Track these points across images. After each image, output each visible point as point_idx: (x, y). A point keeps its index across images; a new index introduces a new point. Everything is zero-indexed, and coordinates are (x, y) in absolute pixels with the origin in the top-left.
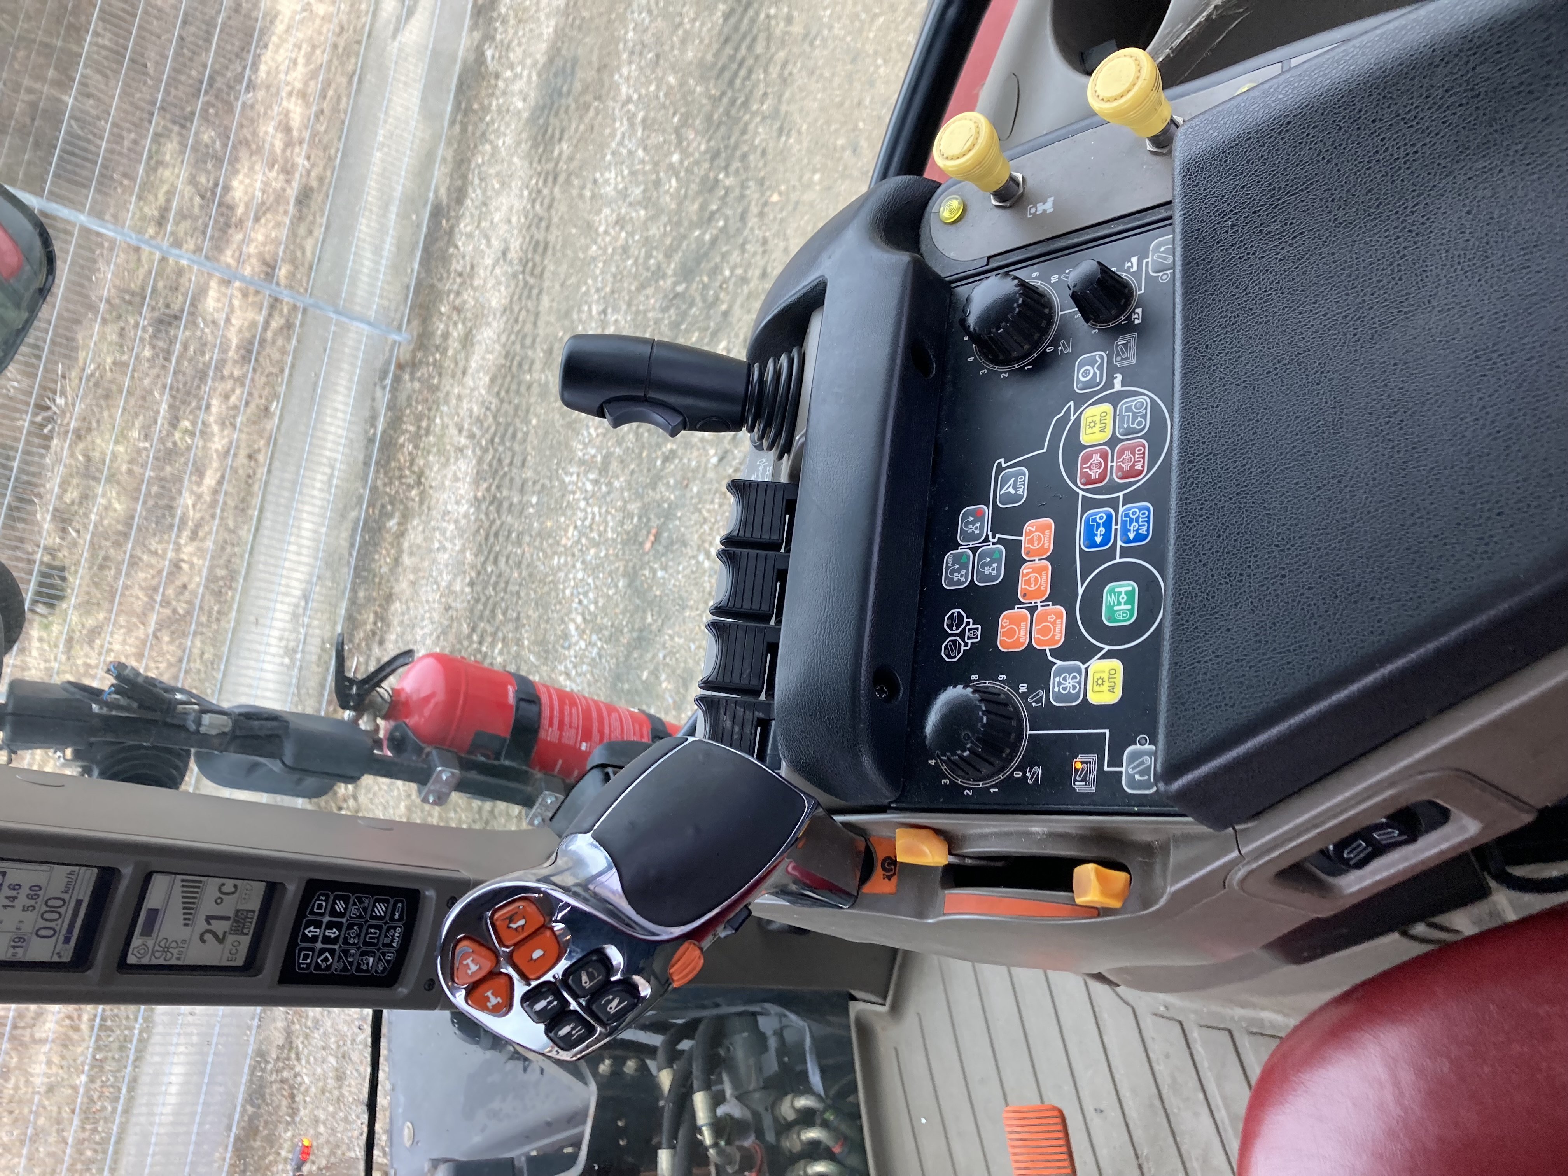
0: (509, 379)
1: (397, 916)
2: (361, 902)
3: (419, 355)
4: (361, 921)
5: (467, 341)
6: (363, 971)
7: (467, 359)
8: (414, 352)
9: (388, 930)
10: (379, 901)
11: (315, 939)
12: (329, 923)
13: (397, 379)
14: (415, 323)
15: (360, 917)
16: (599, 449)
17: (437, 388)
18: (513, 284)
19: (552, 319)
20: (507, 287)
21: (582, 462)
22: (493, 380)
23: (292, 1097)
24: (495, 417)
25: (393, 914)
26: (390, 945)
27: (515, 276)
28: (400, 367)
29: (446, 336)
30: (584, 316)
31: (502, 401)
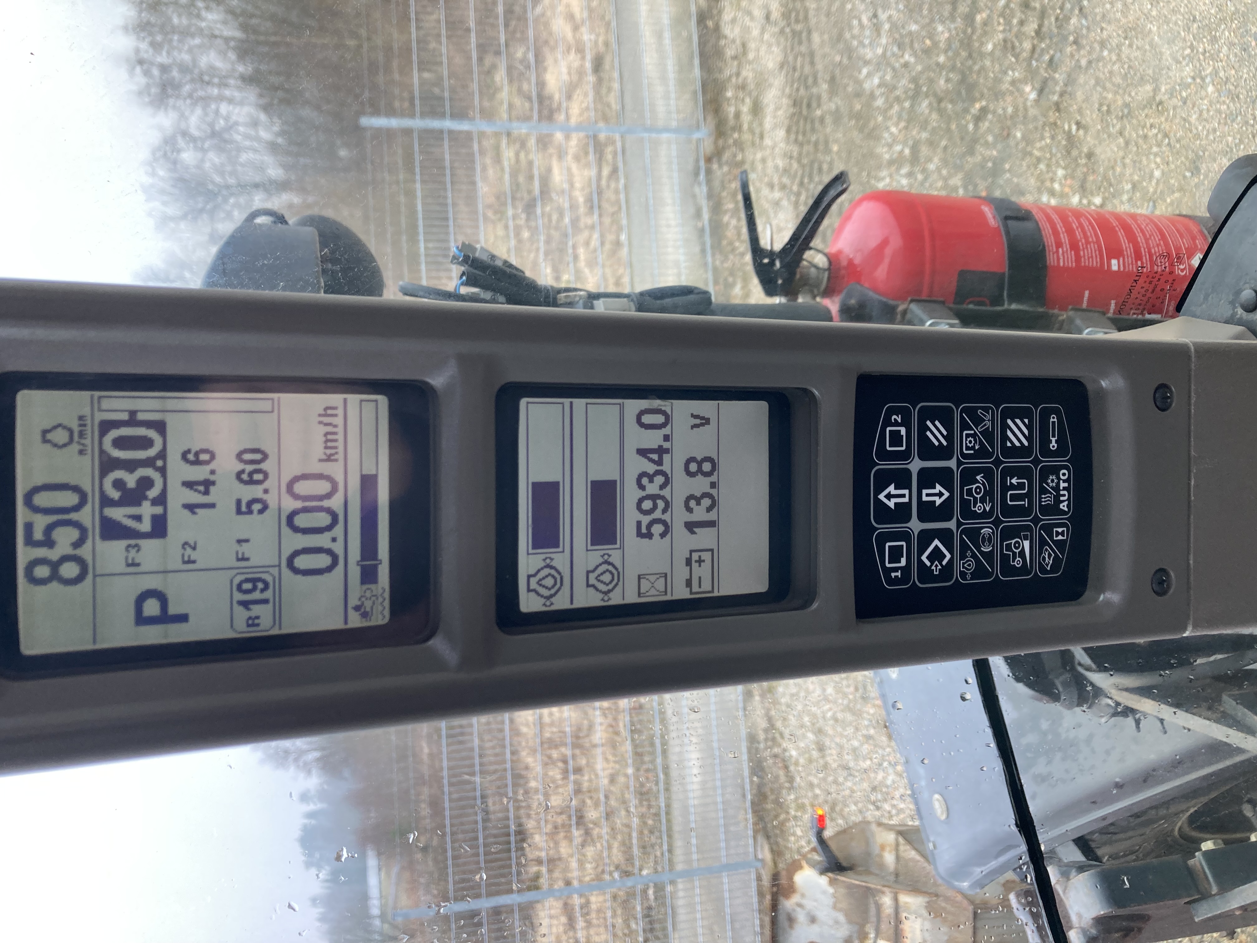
0: (802, 122)
1: (1053, 445)
2: (978, 421)
3: (721, 142)
4: (986, 463)
5: (757, 109)
6: (1014, 571)
7: (761, 124)
8: (715, 143)
9: (1043, 478)
10: (1014, 414)
11: (903, 512)
12: (922, 472)
13: (709, 172)
14: (710, 118)
15: (982, 453)
16: (905, 143)
17: (743, 162)
18: (782, 40)
19: (827, 50)
20: (778, 44)
21: (891, 163)
22: (788, 131)
23: (786, 767)
24: (799, 161)
25: (1045, 441)
26: (1054, 509)
27: (782, 32)
28: (709, 160)
29: (737, 115)
30: (856, 31)
31: (801, 145)
